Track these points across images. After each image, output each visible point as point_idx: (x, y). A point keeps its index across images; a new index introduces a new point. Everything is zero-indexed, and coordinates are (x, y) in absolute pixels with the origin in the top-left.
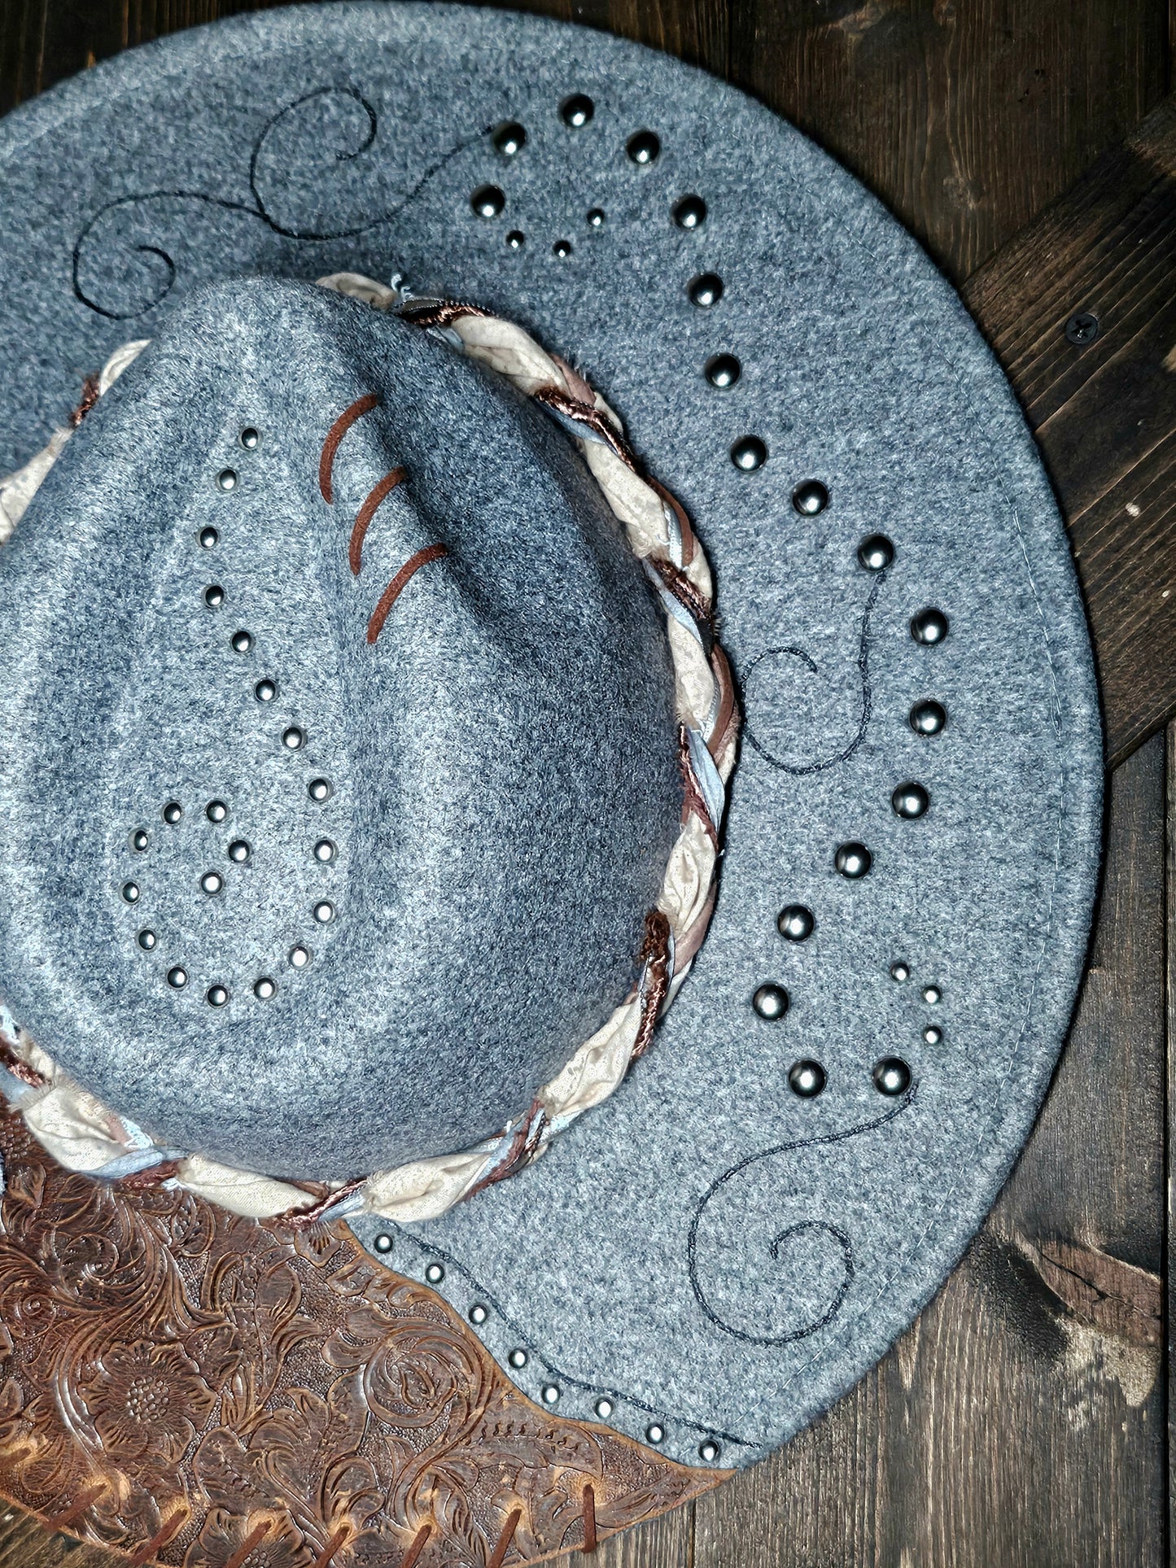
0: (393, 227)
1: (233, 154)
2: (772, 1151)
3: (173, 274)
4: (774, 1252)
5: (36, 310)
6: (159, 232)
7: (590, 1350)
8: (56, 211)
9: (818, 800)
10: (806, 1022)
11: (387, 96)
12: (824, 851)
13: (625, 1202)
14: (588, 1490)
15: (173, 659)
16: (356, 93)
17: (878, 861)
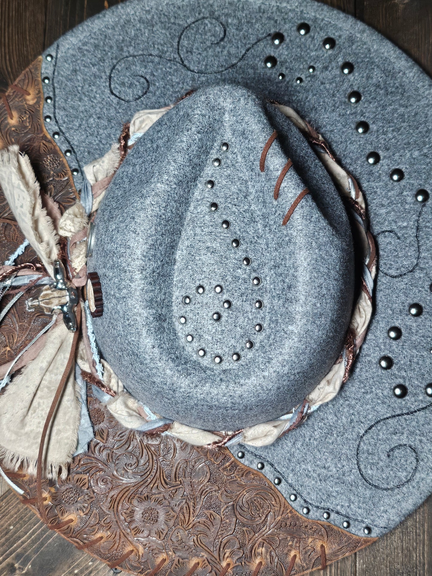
0: (235, 70)
1: (171, 40)
2: (387, 418)
3: (149, 86)
4: (389, 456)
5: (95, 97)
6: (143, 69)
7: (320, 494)
8: (102, 60)
9: (402, 287)
10: (399, 369)
11: (230, 21)
12: (404, 306)
13: (333, 438)
14: (322, 546)
15: (198, 231)
16: (217, 19)
17: (424, 310)
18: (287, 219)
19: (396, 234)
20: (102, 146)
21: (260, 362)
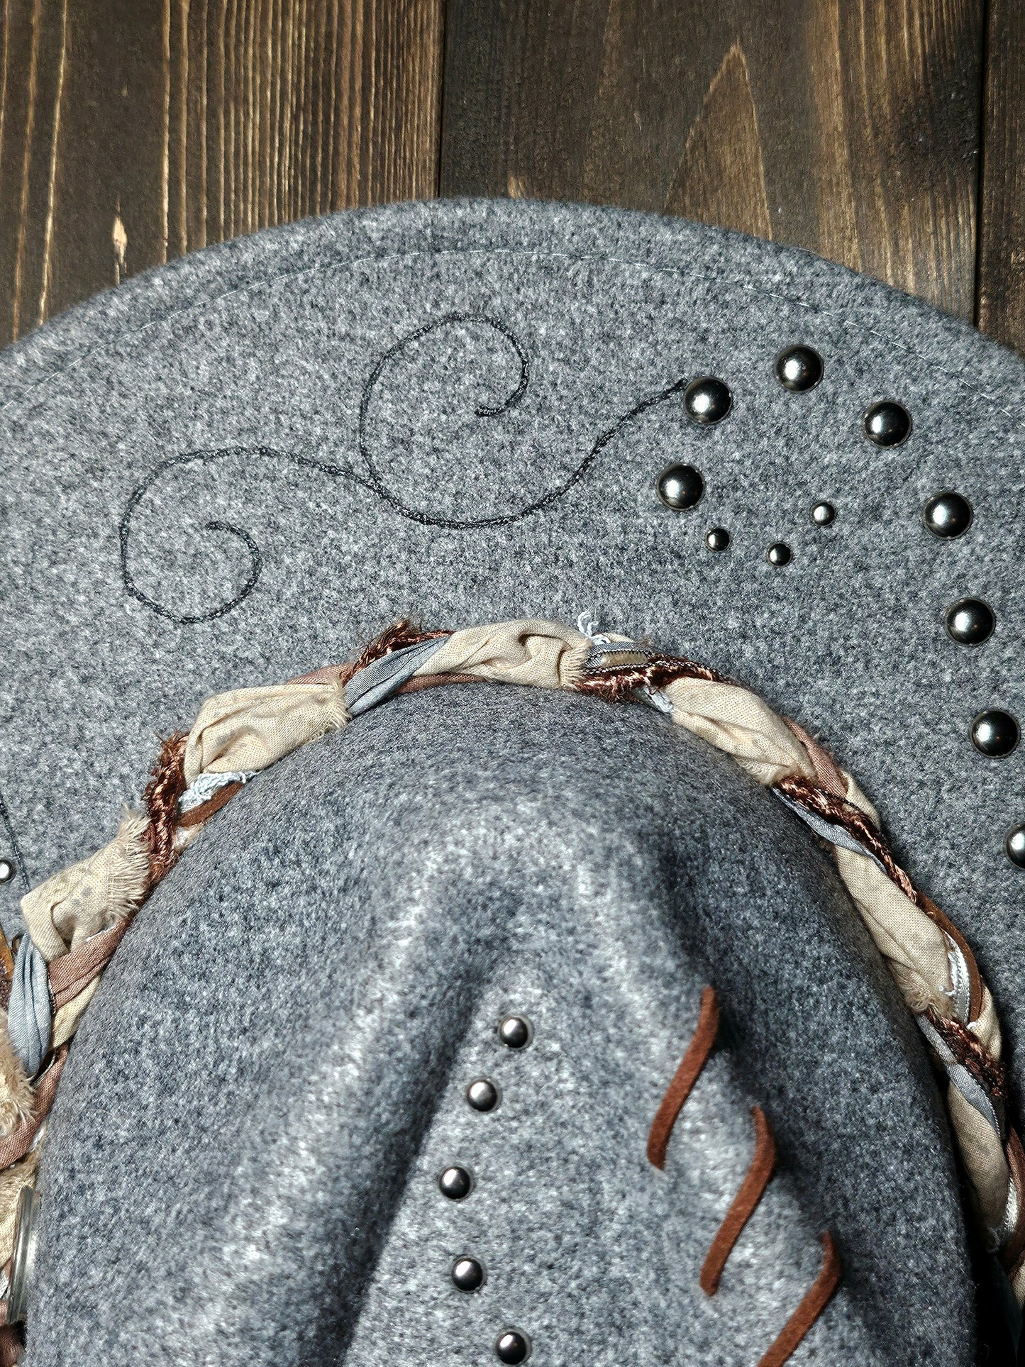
0: (556, 516)
1: (335, 399)
3: (256, 565)
5: (71, 604)
6: (238, 504)
8: (95, 469)
11: (543, 331)
16: (499, 325)
20: (93, 782)
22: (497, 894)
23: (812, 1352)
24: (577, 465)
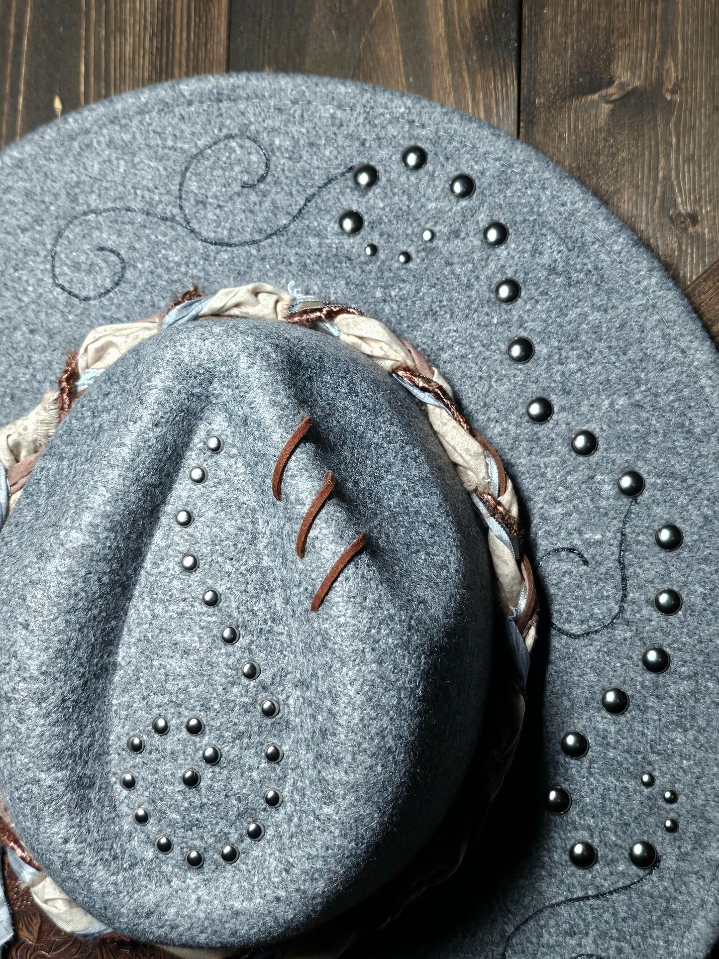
0: (283, 239)
1: (166, 181)
3: (124, 268)
6: (114, 237)
8: (39, 220)
9: (590, 656)
10: (582, 813)
11: (277, 142)
12: (594, 693)
15: (159, 609)
16: (254, 140)
17: (632, 702)
18: (319, 601)
19: (581, 555)
20: (36, 385)
21: (272, 868)
22: (201, 371)
23: (347, 579)
24: (295, 212)
